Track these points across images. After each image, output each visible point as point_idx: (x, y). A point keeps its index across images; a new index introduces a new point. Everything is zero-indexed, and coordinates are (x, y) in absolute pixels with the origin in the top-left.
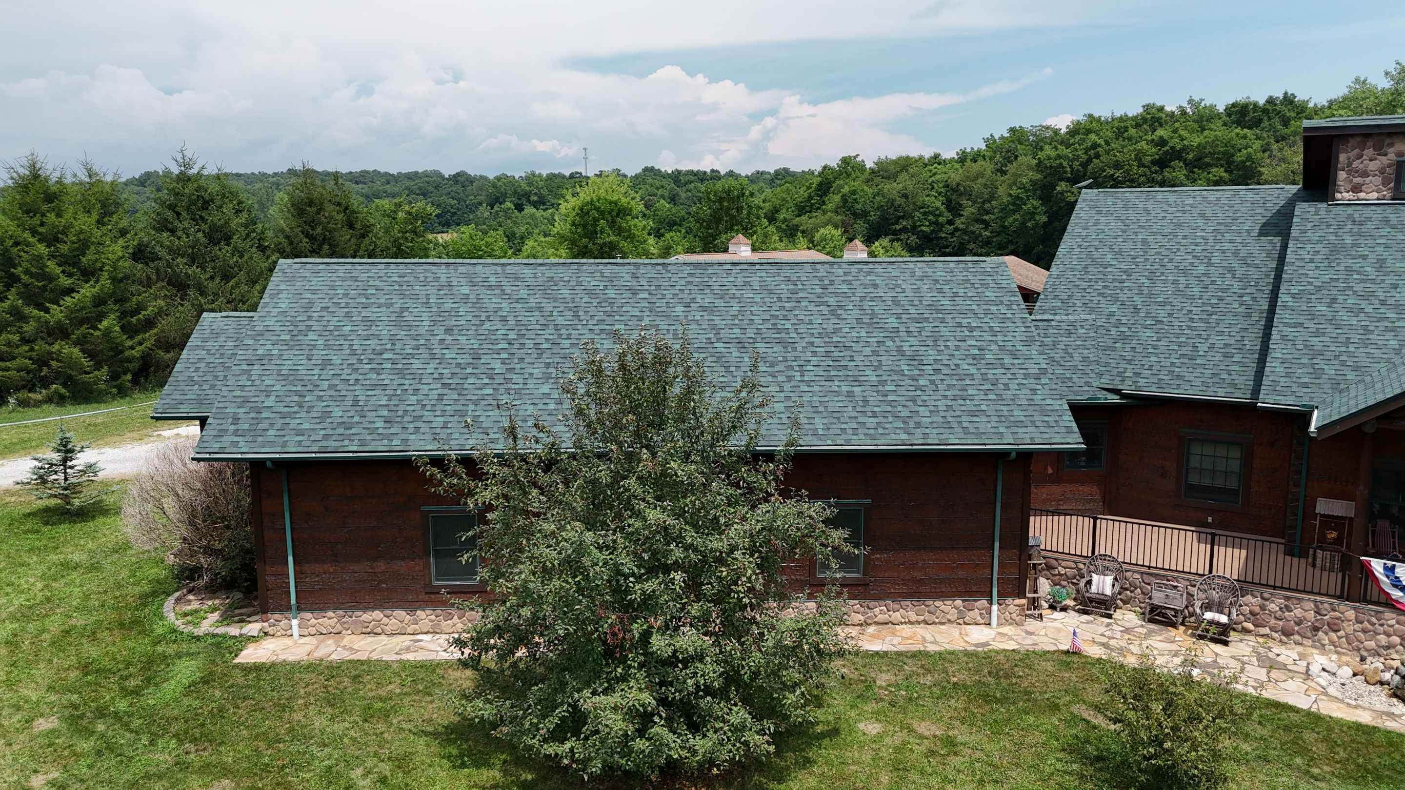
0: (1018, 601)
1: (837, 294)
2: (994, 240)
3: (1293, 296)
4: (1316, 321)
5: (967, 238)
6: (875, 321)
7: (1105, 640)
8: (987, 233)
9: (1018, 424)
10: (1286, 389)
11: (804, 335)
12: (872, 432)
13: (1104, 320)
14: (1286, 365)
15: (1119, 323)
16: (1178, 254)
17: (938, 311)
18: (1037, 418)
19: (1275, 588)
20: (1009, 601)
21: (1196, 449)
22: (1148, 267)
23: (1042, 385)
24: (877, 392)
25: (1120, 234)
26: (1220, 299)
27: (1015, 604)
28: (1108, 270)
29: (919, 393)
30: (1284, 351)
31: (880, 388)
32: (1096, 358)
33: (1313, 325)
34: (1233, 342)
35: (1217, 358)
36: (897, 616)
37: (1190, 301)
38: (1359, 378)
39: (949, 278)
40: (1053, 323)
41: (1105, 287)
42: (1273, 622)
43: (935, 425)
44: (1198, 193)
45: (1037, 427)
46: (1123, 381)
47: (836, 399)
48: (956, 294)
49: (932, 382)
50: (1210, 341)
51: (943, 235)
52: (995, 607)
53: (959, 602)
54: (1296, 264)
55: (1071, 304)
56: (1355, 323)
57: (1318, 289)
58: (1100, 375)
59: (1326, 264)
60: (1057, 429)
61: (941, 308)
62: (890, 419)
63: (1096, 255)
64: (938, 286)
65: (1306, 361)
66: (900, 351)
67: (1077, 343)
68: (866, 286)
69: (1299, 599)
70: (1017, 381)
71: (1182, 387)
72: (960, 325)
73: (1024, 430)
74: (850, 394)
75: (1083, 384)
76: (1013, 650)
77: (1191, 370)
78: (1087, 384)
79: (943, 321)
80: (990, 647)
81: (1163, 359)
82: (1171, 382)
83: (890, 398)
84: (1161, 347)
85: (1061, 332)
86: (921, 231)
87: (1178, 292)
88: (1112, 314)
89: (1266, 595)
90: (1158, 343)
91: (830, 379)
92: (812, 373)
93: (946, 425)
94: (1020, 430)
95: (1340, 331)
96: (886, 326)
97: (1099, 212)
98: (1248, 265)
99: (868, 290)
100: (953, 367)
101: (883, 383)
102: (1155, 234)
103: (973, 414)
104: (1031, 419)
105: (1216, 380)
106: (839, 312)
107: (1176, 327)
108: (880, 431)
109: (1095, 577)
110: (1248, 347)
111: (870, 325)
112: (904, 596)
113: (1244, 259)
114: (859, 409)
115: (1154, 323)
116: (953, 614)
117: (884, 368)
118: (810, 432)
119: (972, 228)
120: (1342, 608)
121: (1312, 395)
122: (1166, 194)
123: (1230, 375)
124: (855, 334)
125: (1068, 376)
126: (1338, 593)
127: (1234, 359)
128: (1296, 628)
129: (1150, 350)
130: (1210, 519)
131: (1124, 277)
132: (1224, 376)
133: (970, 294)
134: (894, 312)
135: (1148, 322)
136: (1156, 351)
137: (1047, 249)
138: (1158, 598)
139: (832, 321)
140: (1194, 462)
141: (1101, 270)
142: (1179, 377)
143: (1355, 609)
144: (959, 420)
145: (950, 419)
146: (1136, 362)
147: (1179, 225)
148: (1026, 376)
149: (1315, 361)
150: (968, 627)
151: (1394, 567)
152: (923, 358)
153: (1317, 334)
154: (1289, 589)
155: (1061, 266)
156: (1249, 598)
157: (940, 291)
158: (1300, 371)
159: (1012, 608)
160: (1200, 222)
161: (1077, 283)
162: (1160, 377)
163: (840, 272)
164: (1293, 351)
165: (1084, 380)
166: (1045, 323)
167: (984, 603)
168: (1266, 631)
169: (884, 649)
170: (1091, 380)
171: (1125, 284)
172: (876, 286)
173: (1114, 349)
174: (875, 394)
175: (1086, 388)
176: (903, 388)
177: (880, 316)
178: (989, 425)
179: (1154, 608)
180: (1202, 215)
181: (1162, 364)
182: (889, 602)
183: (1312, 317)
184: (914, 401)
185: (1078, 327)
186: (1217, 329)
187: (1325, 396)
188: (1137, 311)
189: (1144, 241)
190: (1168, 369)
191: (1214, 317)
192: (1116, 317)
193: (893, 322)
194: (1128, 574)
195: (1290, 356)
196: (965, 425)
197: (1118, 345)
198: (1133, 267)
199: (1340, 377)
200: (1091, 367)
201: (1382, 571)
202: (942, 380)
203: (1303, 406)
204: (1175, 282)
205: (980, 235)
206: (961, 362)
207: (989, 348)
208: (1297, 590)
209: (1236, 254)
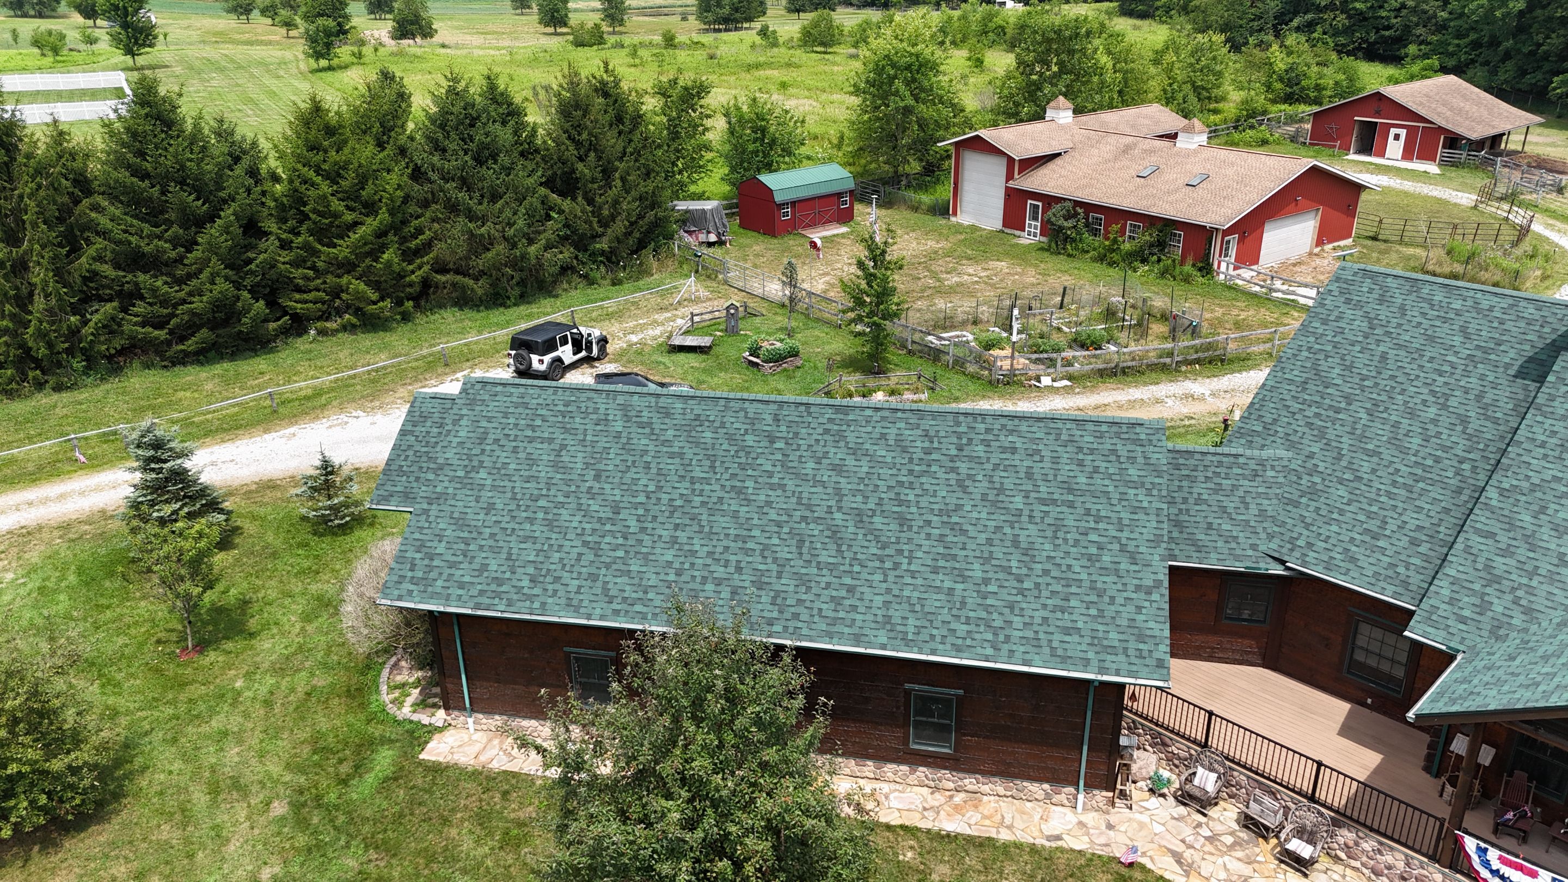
13: (1299, 462)
15: (1314, 471)
16: (1415, 383)
22: (1374, 396)
25: (1361, 339)
26: (1437, 460)
28: (1329, 391)
32: (1274, 514)
34: (1427, 525)
35: (1401, 544)
37: (1402, 456)
40: (1241, 460)
41: (1317, 415)
46: (1292, 550)
50: (1404, 518)
55: (1271, 432)
58: (1271, 537)
63: (1324, 365)
67: (1260, 490)
71: (1351, 573)
75: (1247, 547)
77: (1368, 553)
78: (1254, 547)
80: (1060, 843)
81: (1344, 531)
82: (1342, 564)
84: (1349, 515)
87: (1394, 441)
88: (1311, 456)
90: (1347, 508)
97: (1348, 301)
98: (1487, 418)
102: (1400, 347)
105: (1390, 573)
107: (1374, 490)
110: (1441, 536)
113: (1485, 407)
115: (1352, 478)
121: (1465, 635)
122: (1436, 287)
123: (1408, 569)
125: (1237, 531)
127: (1420, 549)
129: (1335, 516)
131: (1343, 405)
132: (1401, 570)
135: (1345, 476)
136: (1341, 518)
141: (1320, 388)
142: (1353, 560)
146: (1314, 528)
160: (1458, 339)
161: (1288, 403)
162: (1332, 554)
165: (1250, 541)
170: (1258, 542)
171: (1340, 416)
173: (1297, 504)
175: (1250, 552)
180: (1464, 330)
181: (1341, 538)
185: (1269, 467)
186: (1417, 503)
188: (1339, 457)
189: (1384, 357)
190: (1344, 545)
191: (1421, 485)
192: (1314, 461)
197: (1304, 500)
198: (1357, 392)
200: (1265, 525)
204: (1396, 425)
209: (1479, 398)
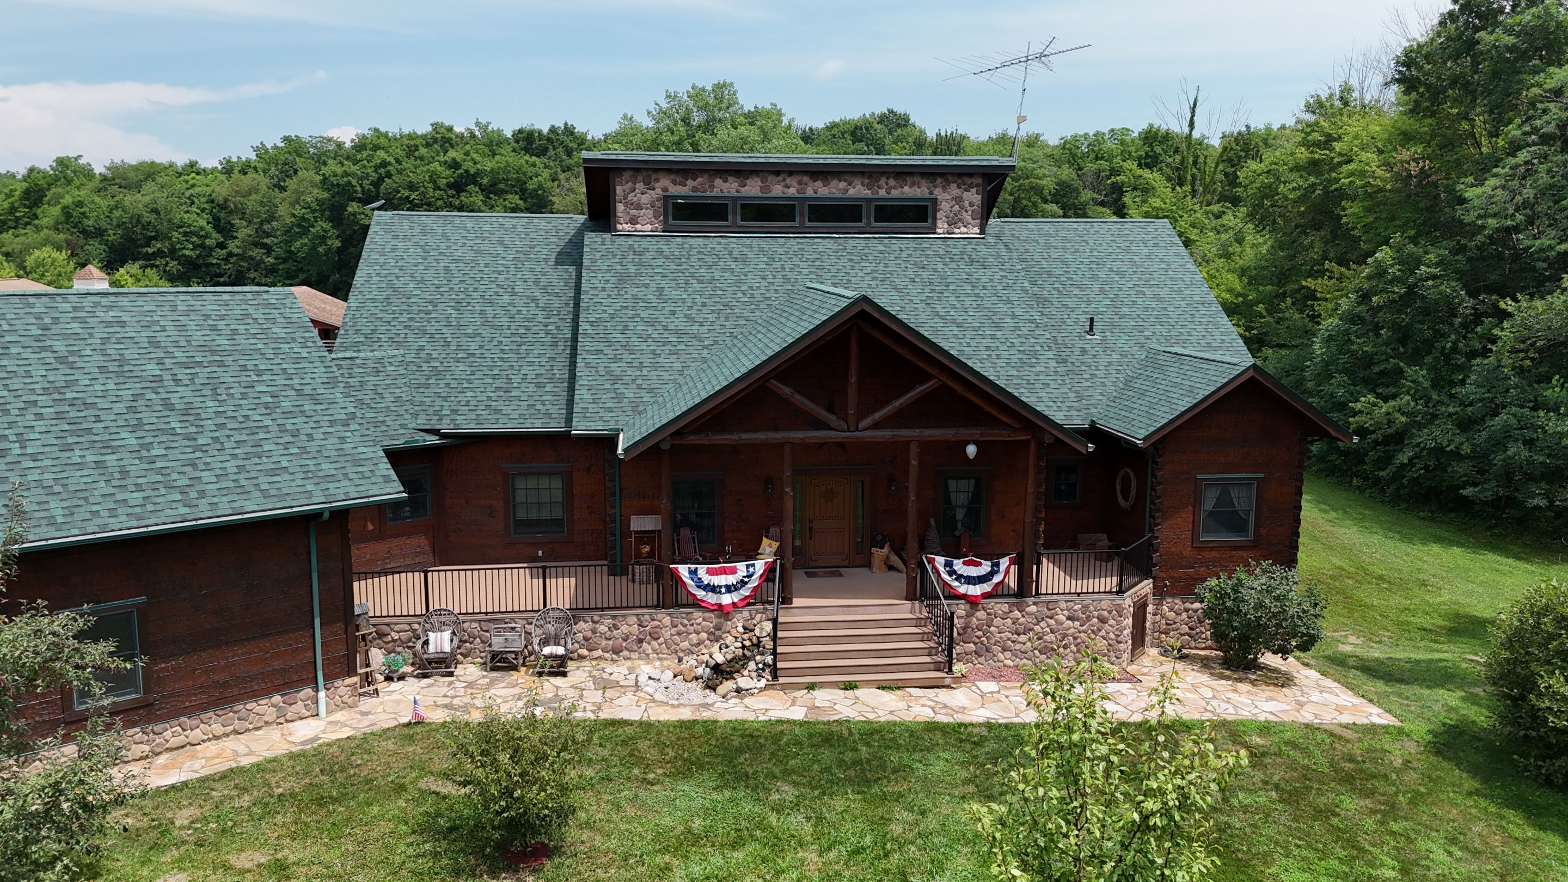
0: (349, 681)
1: (66, 336)
2: (280, 267)
3: (592, 324)
4: (613, 348)
5: (245, 264)
6: (126, 368)
7: (447, 701)
8: (271, 260)
9: (329, 479)
10: (594, 415)
11: (20, 393)
12: (138, 510)
13: (413, 355)
14: (592, 392)
15: (430, 358)
16: (482, 282)
17: (213, 353)
18: (350, 469)
19: (603, 609)
20: (338, 683)
21: (521, 484)
22: (454, 297)
23: (352, 431)
24: (140, 458)
25: (421, 261)
26: (527, 329)
27: (344, 685)
28: (412, 300)
29: (198, 454)
30: (590, 378)
31: (144, 453)
32: (410, 398)
33: (610, 352)
34: (543, 372)
35: (530, 389)
36: (196, 735)
37: (499, 332)
38: (653, 399)
39: (224, 313)
40: (358, 361)
41: (411, 319)
42: (604, 642)
43: (225, 492)
44: (494, 219)
45: (350, 480)
46: (441, 420)
47: (79, 473)
48: (235, 332)
49: (216, 439)
50: (522, 372)
51: (214, 261)
52: (322, 694)
53: (277, 698)
54: (591, 293)
55: (375, 339)
56: (645, 348)
57: (612, 317)
58: (416, 415)
59: (616, 293)
60: (373, 480)
61: (217, 348)
62: (163, 491)
63: (398, 284)
64: (211, 322)
65: (608, 386)
66: (167, 405)
67: (387, 382)
68: (108, 325)
69: (624, 616)
70: (322, 430)
71: (500, 421)
72: (244, 368)
73: (337, 485)
74: (99, 465)
75: (398, 427)
76: (348, 738)
77: (507, 403)
78: (403, 426)
79: (221, 364)
80: (321, 741)
81: (479, 394)
82: (490, 417)
83: (159, 465)
84: (476, 381)
85: (368, 370)
86: (184, 255)
87: (486, 323)
88: (422, 349)
89: (596, 618)
90: (472, 377)
91: (68, 448)
92: (38, 443)
93: (239, 490)
94: (331, 485)
95: (634, 356)
96: (144, 374)
97: (396, 237)
98: (549, 294)
99: (112, 330)
100: (241, 419)
101: (148, 447)
102: (456, 261)
103: (273, 473)
104: (343, 471)
105: (532, 411)
106: (71, 359)
107: (488, 359)
108: (150, 507)
109: (432, 635)
110: (558, 376)
111: (118, 374)
112: (204, 708)
113: (544, 288)
114: (115, 483)
115: (465, 356)
116: (270, 715)
117: (146, 427)
118: (44, 522)
119: (251, 253)
120: (660, 616)
121: (617, 419)
122: (463, 219)
123: (544, 405)
124: (97, 387)
125: (381, 419)
126: (655, 603)
127: (546, 389)
128: (624, 644)
129: (465, 385)
130: (540, 553)
131: (430, 308)
132: (539, 407)
133: (253, 331)
134: (153, 355)
135: (459, 356)
136: (471, 386)
137: (344, 278)
138: (498, 644)
139: (62, 372)
140: (520, 497)
141: (404, 300)
142: (497, 411)
143: (669, 615)
144: (255, 482)
145: (243, 482)
146: (453, 399)
147: (479, 252)
148: (332, 423)
149: (616, 386)
150: (291, 724)
151: (696, 569)
152: (199, 411)
153: (616, 359)
154: (615, 608)
155: (360, 297)
156: (582, 625)
157: (214, 328)
158: (604, 396)
159: (342, 690)
160: (500, 249)
161: (379, 316)
162: (478, 412)
163: (67, 306)
164: (597, 377)
165: (398, 423)
166: (349, 362)
167: (308, 691)
168: (599, 653)
169: (183, 779)
170: (406, 422)
171: (432, 316)
172: (123, 324)
173: (428, 386)
174: (137, 462)
175: (402, 431)
176: (177, 451)
177: (133, 362)
178: (294, 484)
179: (495, 656)
180: (501, 242)
181: (479, 399)
182: (182, 719)
183: (610, 343)
184: (194, 465)
185: (387, 364)
186: (528, 359)
187: (627, 418)
188: (447, 344)
189: (447, 269)
190: (484, 403)
191: (524, 347)
192: (426, 352)
193: (152, 369)
194: (466, 625)
195: (595, 383)
196: (263, 487)
197: (431, 381)
198: (438, 297)
199: (639, 400)
200: (405, 408)
201: (687, 574)
202: (228, 436)
203: (611, 430)
204: (482, 312)
205: (262, 261)
206: (250, 413)
207: (284, 393)
208: (621, 608)
209: (537, 282)
